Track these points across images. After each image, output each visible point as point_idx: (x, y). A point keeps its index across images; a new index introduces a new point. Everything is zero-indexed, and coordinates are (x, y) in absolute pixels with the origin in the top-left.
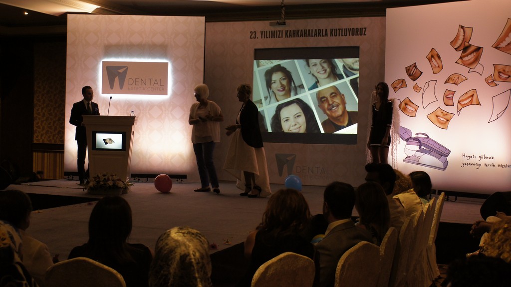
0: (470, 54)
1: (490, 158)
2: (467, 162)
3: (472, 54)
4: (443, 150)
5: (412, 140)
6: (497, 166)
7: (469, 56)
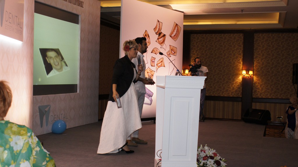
0: (161, 37)
4: (150, 93)
7: (161, 38)
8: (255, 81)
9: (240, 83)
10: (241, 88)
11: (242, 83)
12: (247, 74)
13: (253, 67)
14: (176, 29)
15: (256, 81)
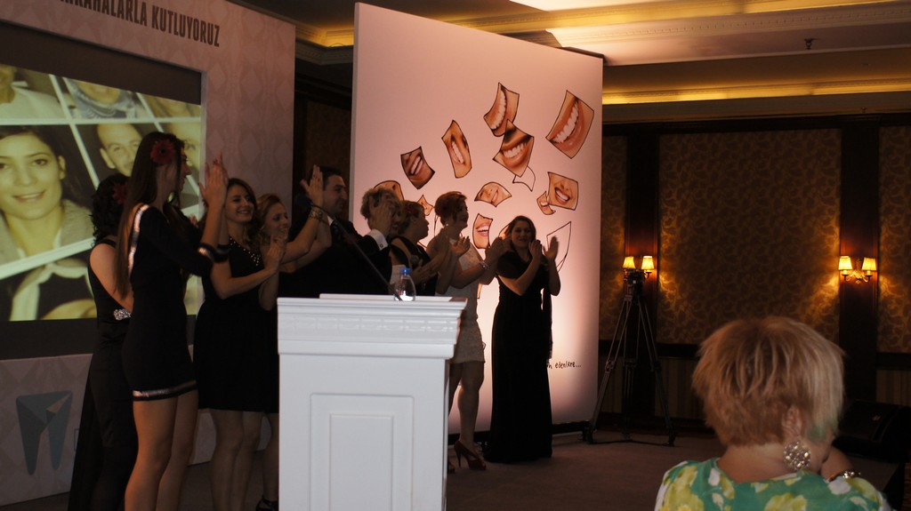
0: (516, 146)
3: (519, 147)
6: (554, 366)
7: (514, 149)
8: (886, 295)
9: (832, 301)
10: (837, 318)
11: (838, 301)
12: (855, 268)
13: (879, 245)
14: (572, 114)
15: (890, 293)
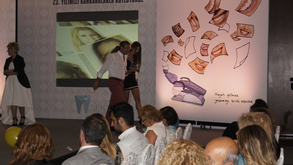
0: (220, 16)
1: (235, 96)
2: (219, 99)
3: (221, 16)
4: (201, 90)
5: (178, 83)
6: (240, 102)
